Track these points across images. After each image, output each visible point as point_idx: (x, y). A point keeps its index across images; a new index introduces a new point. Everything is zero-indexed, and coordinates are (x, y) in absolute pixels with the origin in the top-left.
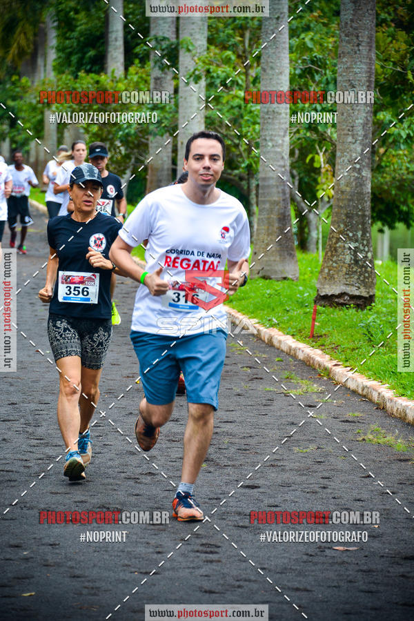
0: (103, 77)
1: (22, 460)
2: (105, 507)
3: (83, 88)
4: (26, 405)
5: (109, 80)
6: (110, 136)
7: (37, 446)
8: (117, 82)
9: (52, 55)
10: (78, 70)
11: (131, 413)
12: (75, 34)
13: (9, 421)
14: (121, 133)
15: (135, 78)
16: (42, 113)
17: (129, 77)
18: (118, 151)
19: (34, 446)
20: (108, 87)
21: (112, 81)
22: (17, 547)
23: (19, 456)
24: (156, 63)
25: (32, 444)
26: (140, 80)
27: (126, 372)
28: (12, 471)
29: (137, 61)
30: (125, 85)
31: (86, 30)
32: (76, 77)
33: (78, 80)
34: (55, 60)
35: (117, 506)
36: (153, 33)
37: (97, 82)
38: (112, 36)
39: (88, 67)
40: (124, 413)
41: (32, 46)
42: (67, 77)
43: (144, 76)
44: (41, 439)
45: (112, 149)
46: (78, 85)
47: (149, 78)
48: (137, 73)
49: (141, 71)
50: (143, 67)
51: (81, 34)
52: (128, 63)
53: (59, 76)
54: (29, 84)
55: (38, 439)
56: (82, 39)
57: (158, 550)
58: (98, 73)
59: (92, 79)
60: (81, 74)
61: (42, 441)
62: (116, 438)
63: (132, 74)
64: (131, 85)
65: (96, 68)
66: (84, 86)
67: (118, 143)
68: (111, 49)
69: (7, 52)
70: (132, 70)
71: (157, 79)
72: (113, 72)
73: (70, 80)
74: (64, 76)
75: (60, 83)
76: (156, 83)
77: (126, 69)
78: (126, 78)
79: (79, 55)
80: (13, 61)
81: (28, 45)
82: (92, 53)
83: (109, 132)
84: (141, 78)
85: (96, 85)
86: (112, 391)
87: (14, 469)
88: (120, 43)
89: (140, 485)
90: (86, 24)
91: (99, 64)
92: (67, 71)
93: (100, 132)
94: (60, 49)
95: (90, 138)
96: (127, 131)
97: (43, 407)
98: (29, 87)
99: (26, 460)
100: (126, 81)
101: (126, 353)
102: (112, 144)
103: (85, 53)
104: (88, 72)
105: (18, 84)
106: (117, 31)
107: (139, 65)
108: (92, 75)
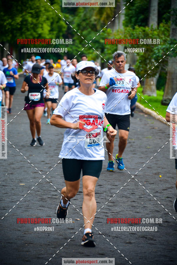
0: (147, 29)
1: (104, 213)
2: (144, 237)
3: (137, 34)
4: (106, 186)
5: (150, 30)
6: (149, 57)
7: (112, 206)
8: (154, 31)
9: (123, 18)
10: (135, 25)
11: (157, 192)
12: (134, 8)
13: (98, 193)
14: (155, 56)
15: (163, 29)
16: (117, 46)
17: (160, 28)
18: (153, 64)
19: (110, 206)
20: (149, 33)
21: (151, 30)
22: (102, 254)
23: (103, 210)
24: (173, 22)
25: (110, 205)
26: (165, 30)
27: (155, 172)
28: (100, 218)
29: (164, 21)
30: (158, 32)
31: (140, 5)
32: (134, 28)
33: (135, 30)
34: (124, 20)
35: (151, 237)
36: (172, 7)
37: (144, 31)
38: (152, 9)
39: (140, 24)
40: (154, 192)
41: (113, 14)
42: (129, 29)
43: (167, 28)
44: (113, 203)
45: (150, 64)
46: (134, 32)
47: (169, 29)
48: (164, 27)
49: (165, 25)
50: (166, 24)
51: (137, 7)
52: (159, 22)
53: (126, 28)
54: (111, 32)
55: (112, 203)
56: (137, 10)
57: (171, 259)
58: (144, 26)
59: (142, 29)
60: (136, 27)
61: (114, 204)
62: (150, 204)
63: (161, 27)
64: (161, 32)
65: (143, 24)
66: (138, 33)
67: (153, 60)
68: (151, 15)
69: (101, 17)
70: (161, 25)
71: (173, 29)
72: (152, 26)
73: (131, 30)
74: (128, 28)
75: (126, 31)
76: (173, 31)
77: (158, 25)
78: (158, 29)
79: (136, 18)
80: (104, 21)
81: (111, 13)
82: (142, 17)
83: (149, 55)
84: (166, 29)
85: (143, 33)
86: (148, 181)
87: (101, 217)
88: (156, 12)
89: (162, 227)
90: (139, 3)
91: (145, 22)
92: (130, 26)
93: (144, 55)
94: (126, 15)
95: (140, 58)
96: (158, 55)
97: (114, 187)
98: (111, 33)
99: (106, 213)
100: (158, 31)
101: (155, 162)
102: (150, 61)
103: (138, 17)
104: (140, 26)
105: (106, 32)
106: (155, 6)
107: (165, 23)
108: (142, 28)
